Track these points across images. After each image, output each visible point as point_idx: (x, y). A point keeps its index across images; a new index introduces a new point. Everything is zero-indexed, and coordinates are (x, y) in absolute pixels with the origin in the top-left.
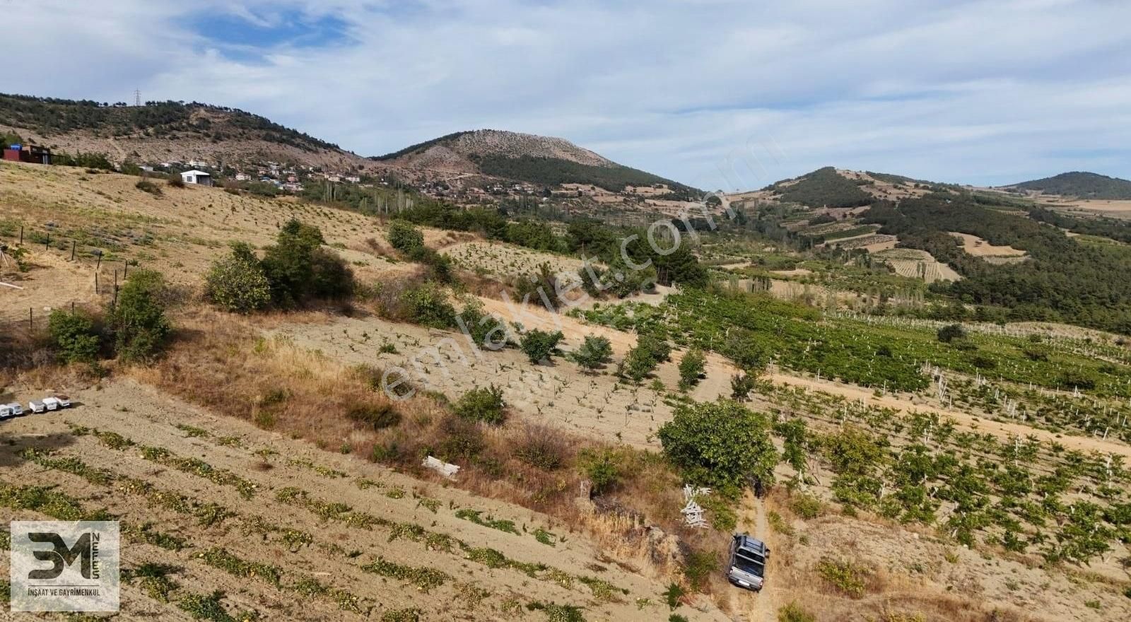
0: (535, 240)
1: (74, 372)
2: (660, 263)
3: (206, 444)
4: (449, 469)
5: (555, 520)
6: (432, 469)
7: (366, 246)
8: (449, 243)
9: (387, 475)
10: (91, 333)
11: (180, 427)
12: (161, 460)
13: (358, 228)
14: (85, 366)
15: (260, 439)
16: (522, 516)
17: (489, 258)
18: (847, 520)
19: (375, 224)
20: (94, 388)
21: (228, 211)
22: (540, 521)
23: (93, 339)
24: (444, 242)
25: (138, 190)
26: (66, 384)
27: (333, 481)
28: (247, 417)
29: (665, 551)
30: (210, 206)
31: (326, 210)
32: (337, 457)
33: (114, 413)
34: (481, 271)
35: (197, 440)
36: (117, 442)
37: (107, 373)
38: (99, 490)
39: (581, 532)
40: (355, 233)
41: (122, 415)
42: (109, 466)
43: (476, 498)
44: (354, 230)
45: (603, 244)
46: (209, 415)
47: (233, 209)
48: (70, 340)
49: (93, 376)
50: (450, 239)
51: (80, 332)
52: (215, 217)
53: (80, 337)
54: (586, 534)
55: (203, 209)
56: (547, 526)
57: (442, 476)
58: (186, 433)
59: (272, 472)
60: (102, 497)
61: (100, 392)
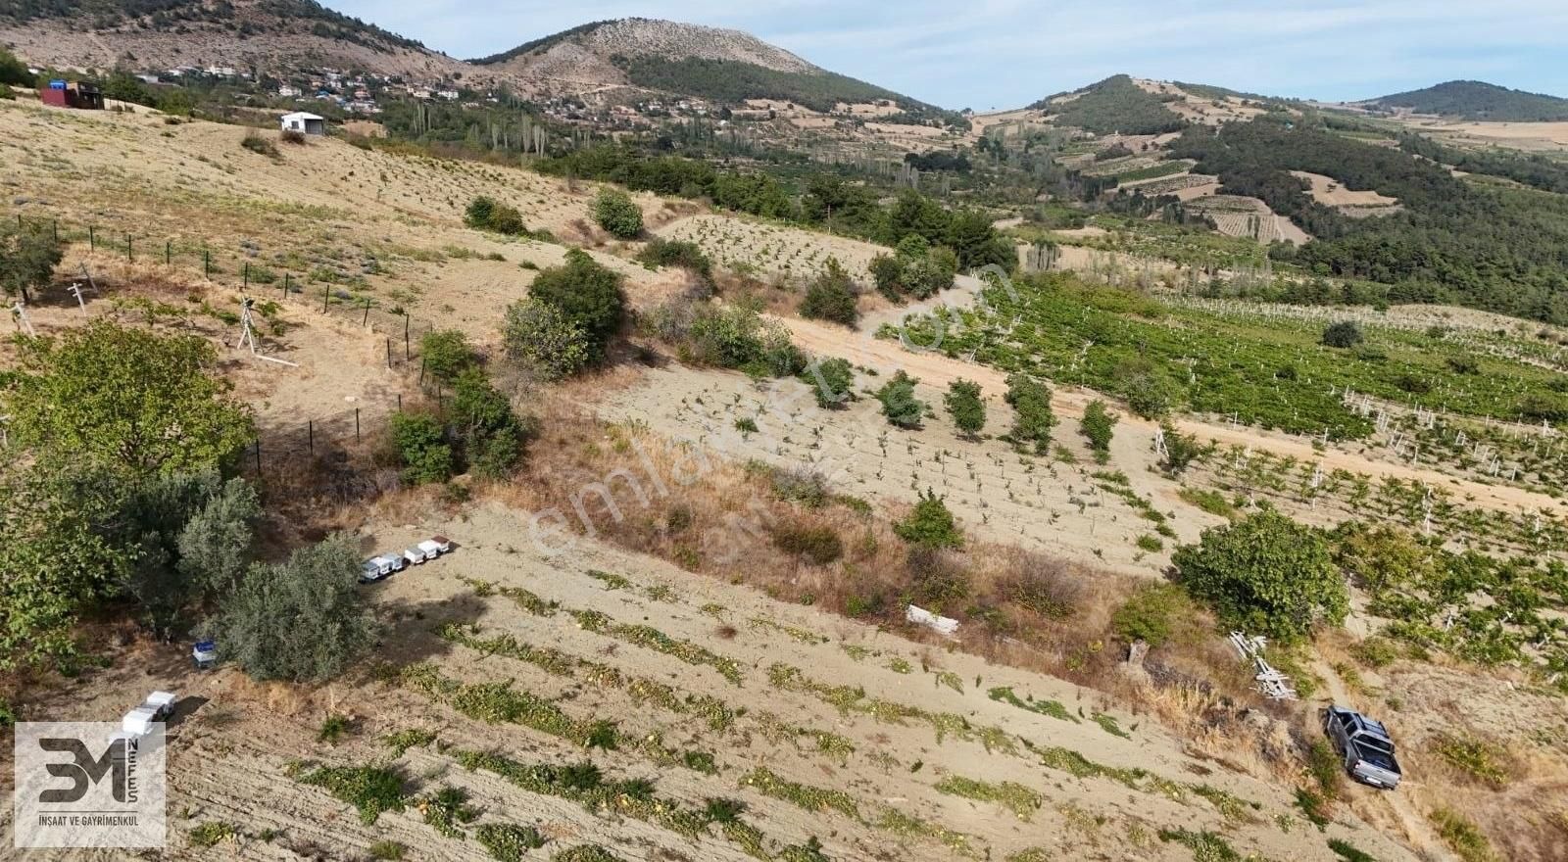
0: (755, 200)
1: (428, 498)
2: (949, 240)
3: (637, 599)
4: (946, 625)
5: (1109, 697)
6: (924, 624)
7: (574, 231)
8: (669, 218)
9: (871, 635)
10: (441, 442)
11: (591, 573)
12: (602, 629)
13: (545, 199)
14: (441, 487)
15: (691, 586)
16: (1065, 692)
17: (732, 242)
18: (1419, 665)
19: (561, 189)
20: (458, 519)
21: (376, 179)
22: (1090, 698)
23: (446, 450)
24: (664, 218)
25: (247, 152)
26: (422, 514)
27: (815, 649)
28: (661, 554)
29: (1277, 744)
30: (351, 174)
31: (490, 169)
32: (797, 610)
33: (502, 557)
34: (742, 269)
35: (620, 593)
36: (536, 606)
37: (464, 495)
38: (566, 683)
39: (1146, 714)
40: (543, 207)
41: (512, 558)
42: (552, 644)
43: (996, 668)
44: (542, 202)
45: (861, 210)
46: (613, 552)
47: (384, 178)
48: (420, 455)
49: (453, 502)
50: (668, 211)
51: (429, 441)
52: (363, 191)
53: (432, 449)
54: (1154, 716)
55: (344, 179)
56: (1101, 706)
57: (940, 636)
58: (602, 583)
59: (738, 638)
60: (575, 695)
61: (468, 525)
